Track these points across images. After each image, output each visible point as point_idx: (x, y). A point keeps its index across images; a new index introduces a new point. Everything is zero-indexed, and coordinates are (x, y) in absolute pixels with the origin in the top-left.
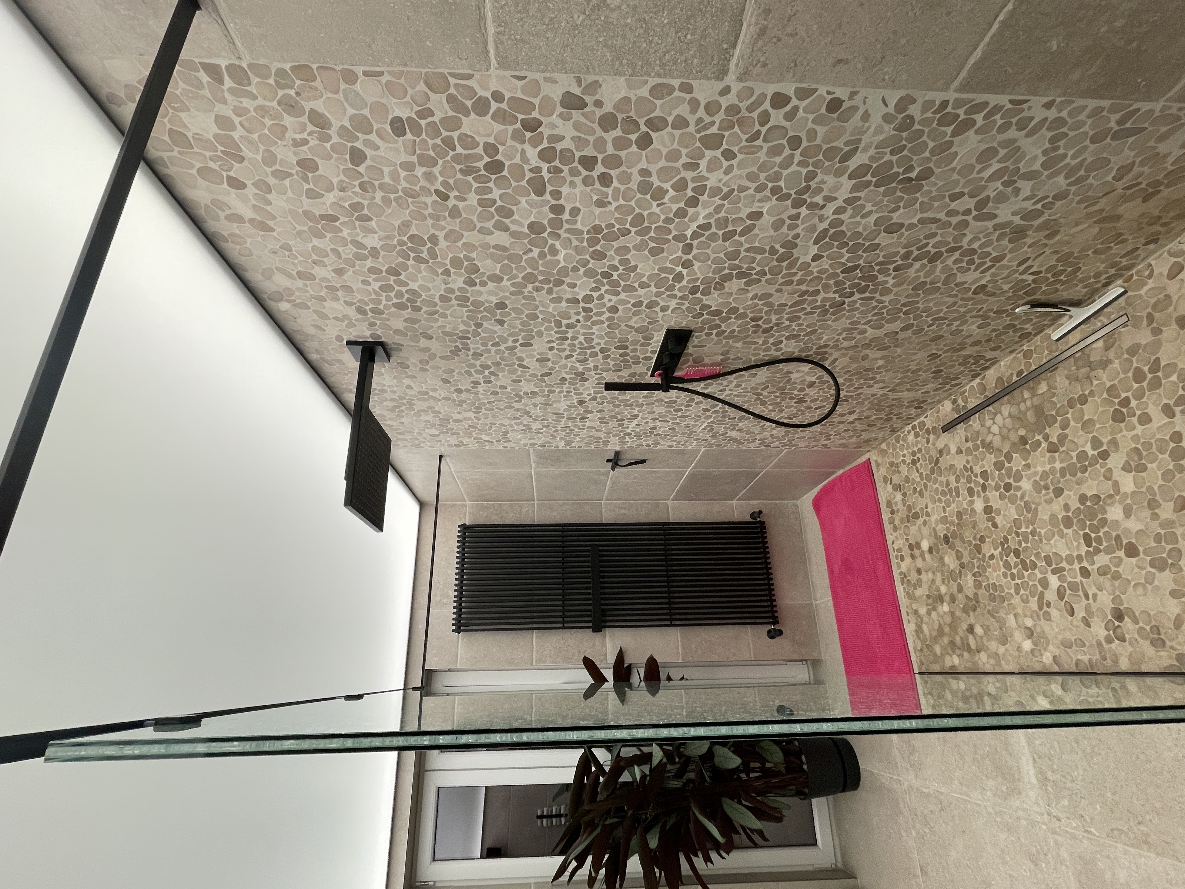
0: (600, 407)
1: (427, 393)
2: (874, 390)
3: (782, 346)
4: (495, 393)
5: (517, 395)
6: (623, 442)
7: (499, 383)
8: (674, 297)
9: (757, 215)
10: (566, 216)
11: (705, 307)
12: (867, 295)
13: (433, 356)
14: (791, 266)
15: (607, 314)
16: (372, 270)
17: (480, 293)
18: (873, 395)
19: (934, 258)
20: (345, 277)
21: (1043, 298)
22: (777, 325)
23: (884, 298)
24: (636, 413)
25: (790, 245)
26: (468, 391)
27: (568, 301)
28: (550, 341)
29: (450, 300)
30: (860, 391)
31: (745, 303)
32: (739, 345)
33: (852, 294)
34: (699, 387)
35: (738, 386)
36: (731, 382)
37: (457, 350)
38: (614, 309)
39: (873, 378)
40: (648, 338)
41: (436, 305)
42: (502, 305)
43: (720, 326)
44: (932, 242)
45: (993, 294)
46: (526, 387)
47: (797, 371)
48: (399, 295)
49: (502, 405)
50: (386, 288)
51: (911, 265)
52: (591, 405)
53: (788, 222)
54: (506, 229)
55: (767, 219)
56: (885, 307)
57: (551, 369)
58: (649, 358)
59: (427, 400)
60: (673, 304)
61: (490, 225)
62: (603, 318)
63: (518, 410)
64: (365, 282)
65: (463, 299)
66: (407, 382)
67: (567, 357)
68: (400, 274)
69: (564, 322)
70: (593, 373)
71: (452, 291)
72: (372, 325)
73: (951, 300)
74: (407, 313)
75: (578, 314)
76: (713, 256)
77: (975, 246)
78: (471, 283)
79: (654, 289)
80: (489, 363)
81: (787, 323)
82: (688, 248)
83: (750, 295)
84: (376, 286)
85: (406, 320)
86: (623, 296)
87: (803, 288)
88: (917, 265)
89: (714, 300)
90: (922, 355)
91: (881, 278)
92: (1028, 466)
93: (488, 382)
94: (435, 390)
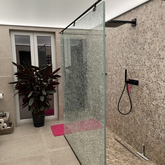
0: (119, 69)
1: (123, 33)
2: (124, 124)
3: (135, 103)
4: (123, 48)
5: (122, 52)
6: (110, 75)
7: (126, 48)
8: (146, 81)
9: (161, 93)
10: (162, 60)
11: (143, 87)
12: (146, 116)
13: (132, 35)
14: (152, 101)
15: (142, 69)
16: (152, 25)
17: (147, 45)
18: (123, 124)
19: (153, 126)
20: (150, 20)
21: (145, 148)
22: (139, 101)
23: (145, 119)
24: (118, 77)
25: (156, 100)
26: (124, 42)
27: (145, 62)
28: (136, 58)
29: (145, 39)
30: (124, 121)
31: (144, 94)
32: (135, 95)
33: (146, 113)
34: (126, 87)
35: (125, 96)
36: (126, 95)
37: (134, 40)
38: (143, 70)
39: (127, 123)
40: (136, 77)
41: (144, 37)
42: (144, 49)
43: (139, 90)
44: (156, 124)
45: (146, 139)
46: (125, 54)
47: (128, 108)
48: (146, 30)
49: (120, 49)
50: (148, 28)
51: (152, 122)
52: (120, 68)
53: (160, 98)
54: (159, 50)
55: (161, 95)
56: (143, 120)
57: (129, 59)
58: (132, 78)
59: (121, 33)
60: (144, 81)
61: (160, 47)
62: (141, 68)
63: (119, 52)
64: (149, 24)
65: (145, 42)
66: (126, 30)
67: (132, 62)
68: (151, 30)
69: (140, 61)
70: (128, 67)
71: (147, 39)
72: (140, 24)
73: (145, 132)
74: (142, 31)
75: (142, 63)
76: (154, 87)
77: (156, 132)
78: (149, 43)
79: (147, 77)
80: (131, 47)
81: (140, 103)
82: (155, 82)
83: (146, 95)
84: (149, 26)
85: (141, 31)
86: (146, 72)
87: (147, 104)
88: (152, 123)
89: (145, 88)
90: (132, 130)
91: (149, 117)
92: (112, 150)
93: (126, 46)
94: (124, 35)
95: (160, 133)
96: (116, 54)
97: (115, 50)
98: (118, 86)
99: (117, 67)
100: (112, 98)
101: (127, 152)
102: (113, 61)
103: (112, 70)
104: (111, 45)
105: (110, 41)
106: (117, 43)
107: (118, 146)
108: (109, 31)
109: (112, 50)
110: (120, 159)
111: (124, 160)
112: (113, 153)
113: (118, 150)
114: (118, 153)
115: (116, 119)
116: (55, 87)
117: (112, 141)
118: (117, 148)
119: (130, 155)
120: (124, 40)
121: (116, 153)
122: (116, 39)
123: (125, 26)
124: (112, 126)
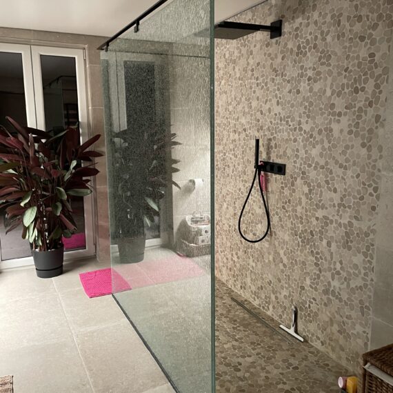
0: (242, 139)
1: (251, 54)
2: (251, 263)
3: (276, 216)
4: (251, 88)
5: (249, 99)
7: (257, 90)
8: (301, 165)
9: (335, 191)
10: (337, 118)
11: (296, 179)
12: (301, 244)
13: (272, 59)
14: (314, 209)
15: (293, 138)
16: (316, 37)
17: (305, 83)
19: (316, 265)
20: (313, 25)
21: (299, 315)
22: (287, 211)
23: (299, 251)
24: (238, 157)
25: (323, 207)
26: (253, 75)
27: (300, 121)
28: (280, 113)
29: (302, 70)
30: (251, 257)
31: (297, 195)
32: (277, 197)
33: (300, 238)
34: (257, 180)
35: (254, 201)
36: (256, 198)
37: (276, 71)
38: (295, 140)
39: (258, 261)
40: (280, 157)
41: (299, 63)
42: (298, 92)
43: (286, 187)
44: (323, 261)
45: (300, 294)
46: (254, 104)
47: (262, 226)
48: (304, 48)
49: (244, 92)
50: (308, 42)
51: (313, 256)
52: (243, 135)
53: (332, 203)
54: (332, 95)
56: (295, 253)
57: (265, 115)
58: (270, 159)
59: (247, 53)
60: (298, 165)
61: (334, 88)
62: (291, 136)
63: (241, 99)
64: (311, 34)
65: (302, 75)
66: (258, 46)
67: (271, 122)
68: (314, 49)
69: (290, 120)
70: (262, 134)
71: (306, 71)
72: (290, 33)
73: (297, 279)
74: (295, 49)
75: (294, 125)
76: (319, 178)
77: (322, 278)
78: (309, 79)
79: (305, 155)
80: (268, 86)
81: (287, 215)
82: (322, 167)
83: (301, 196)
84: (309, 37)
85: (292, 49)
86: (302, 144)
87: (304, 217)
88: (314, 259)
89: (299, 181)
90: (270, 277)
91: (308, 247)
92: (225, 322)
93: (258, 85)
94: (253, 58)
95: (331, 280)
96: (234, 103)
97: (233, 93)
98: (238, 178)
99: (237, 135)
100: (225, 205)
101: (259, 325)
102: (227, 118)
103: (225, 141)
104: (223, 82)
105: (221, 72)
106: (238, 75)
107: (237, 313)
109: (226, 93)
110: (242, 342)
111: (252, 343)
112: (228, 330)
113: (239, 323)
114: (238, 328)
115: (234, 253)
116: (88, 181)
117: (224, 303)
118: (235, 318)
119: (265, 332)
120: (252, 70)
121: (233, 328)
122: (234, 68)
123: (256, 37)
124: (224, 269)
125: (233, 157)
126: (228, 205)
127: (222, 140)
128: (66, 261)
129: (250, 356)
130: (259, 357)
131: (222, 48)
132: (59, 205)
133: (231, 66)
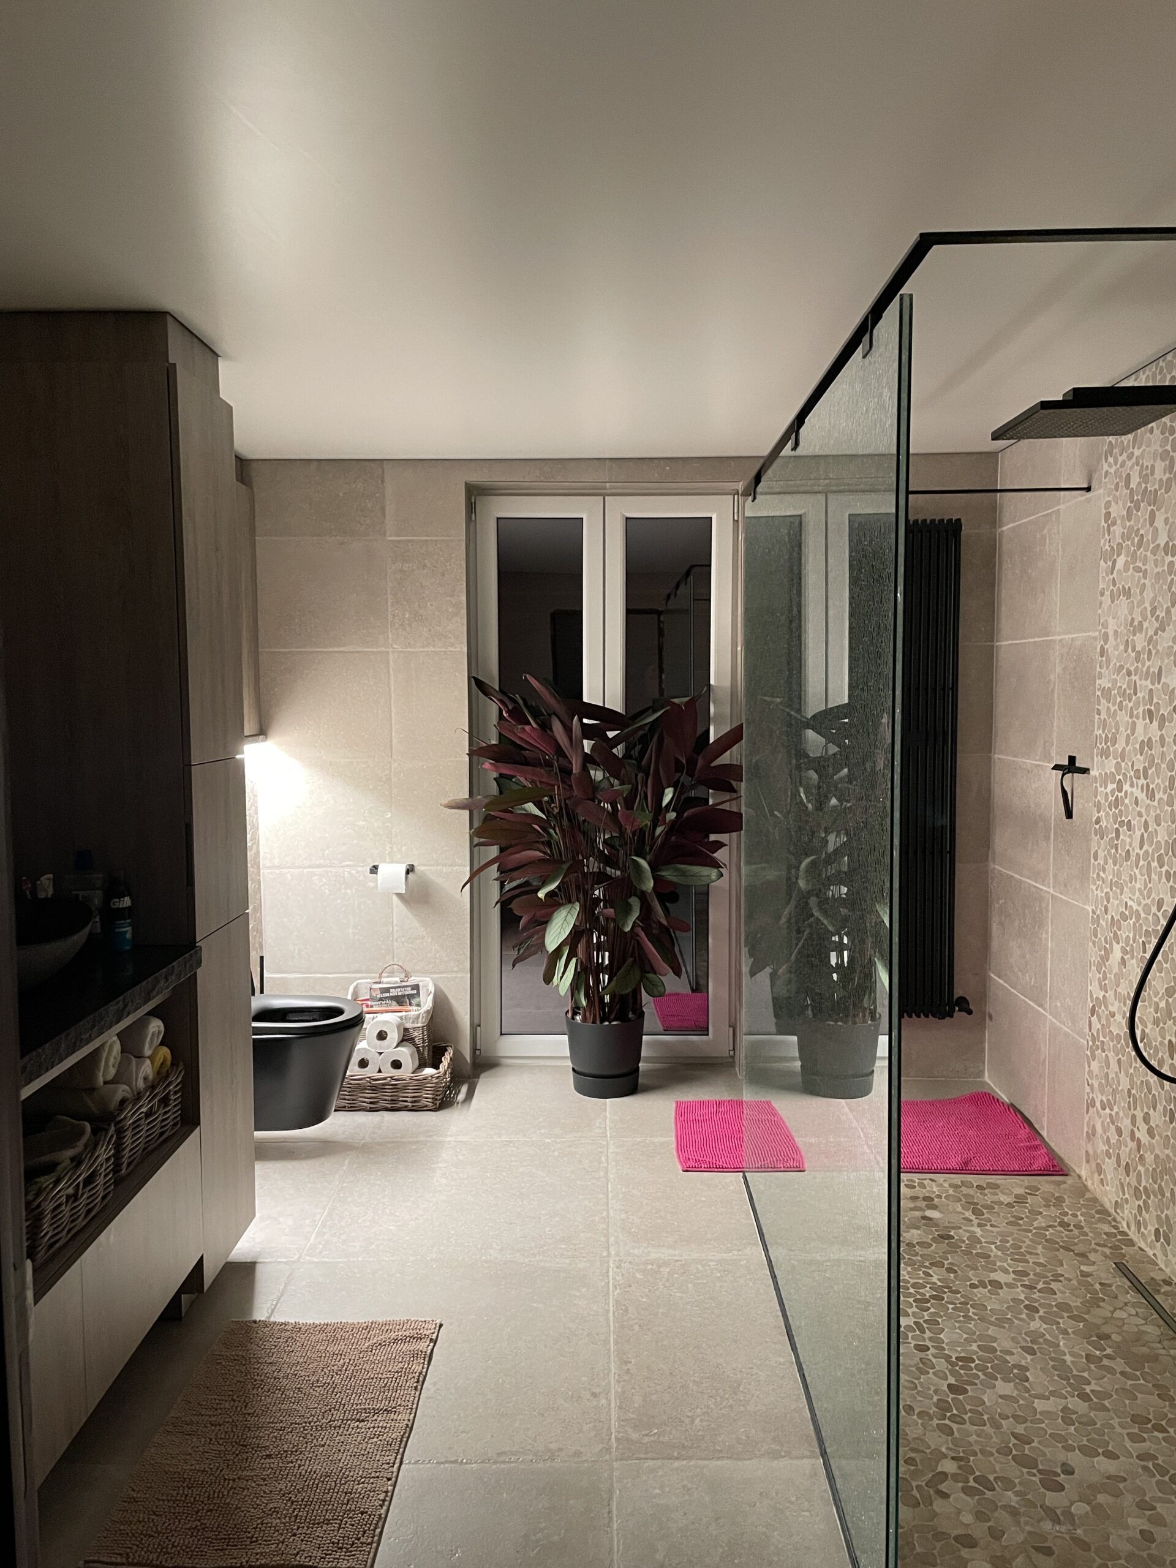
96: (1150, 626)
97: (1149, 594)
99: (1155, 724)
100: (1117, 953)
103: (1120, 745)
104: (1121, 561)
105: (1118, 530)
106: (1162, 540)
107: (1119, 1314)
108: (1111, 460)
109: (1127, 593)
111: (1139, 1420)
113: (1117, 1347)
114: (1105, 1362)
115: (1140, 1115)
117: (1085, 1275)
118: (1106, 1329)
121: (1088, 1357)
122: (1152, 516)
125: (1142, 796)
126: (1124, 951)
127: (1114, 742)
128: (649, 1060)
129: (1111, 1455)
130: (1146, 1468)
131: (1120, 459)
132: (635, 902)
133: (1146, 509)
